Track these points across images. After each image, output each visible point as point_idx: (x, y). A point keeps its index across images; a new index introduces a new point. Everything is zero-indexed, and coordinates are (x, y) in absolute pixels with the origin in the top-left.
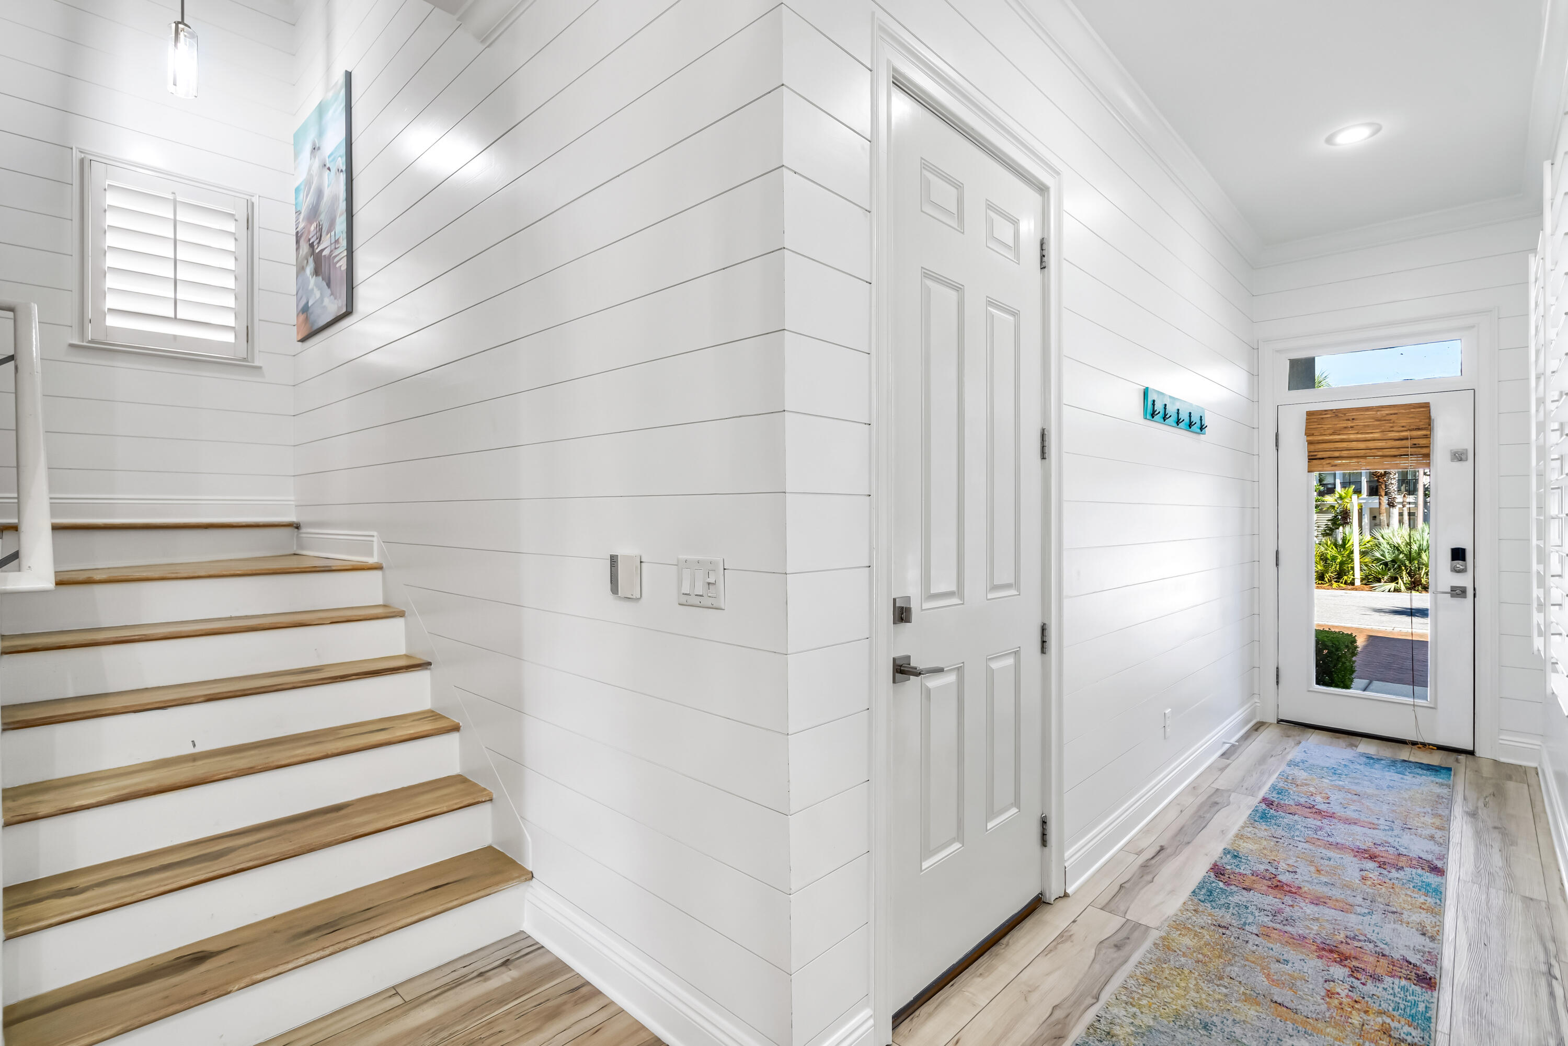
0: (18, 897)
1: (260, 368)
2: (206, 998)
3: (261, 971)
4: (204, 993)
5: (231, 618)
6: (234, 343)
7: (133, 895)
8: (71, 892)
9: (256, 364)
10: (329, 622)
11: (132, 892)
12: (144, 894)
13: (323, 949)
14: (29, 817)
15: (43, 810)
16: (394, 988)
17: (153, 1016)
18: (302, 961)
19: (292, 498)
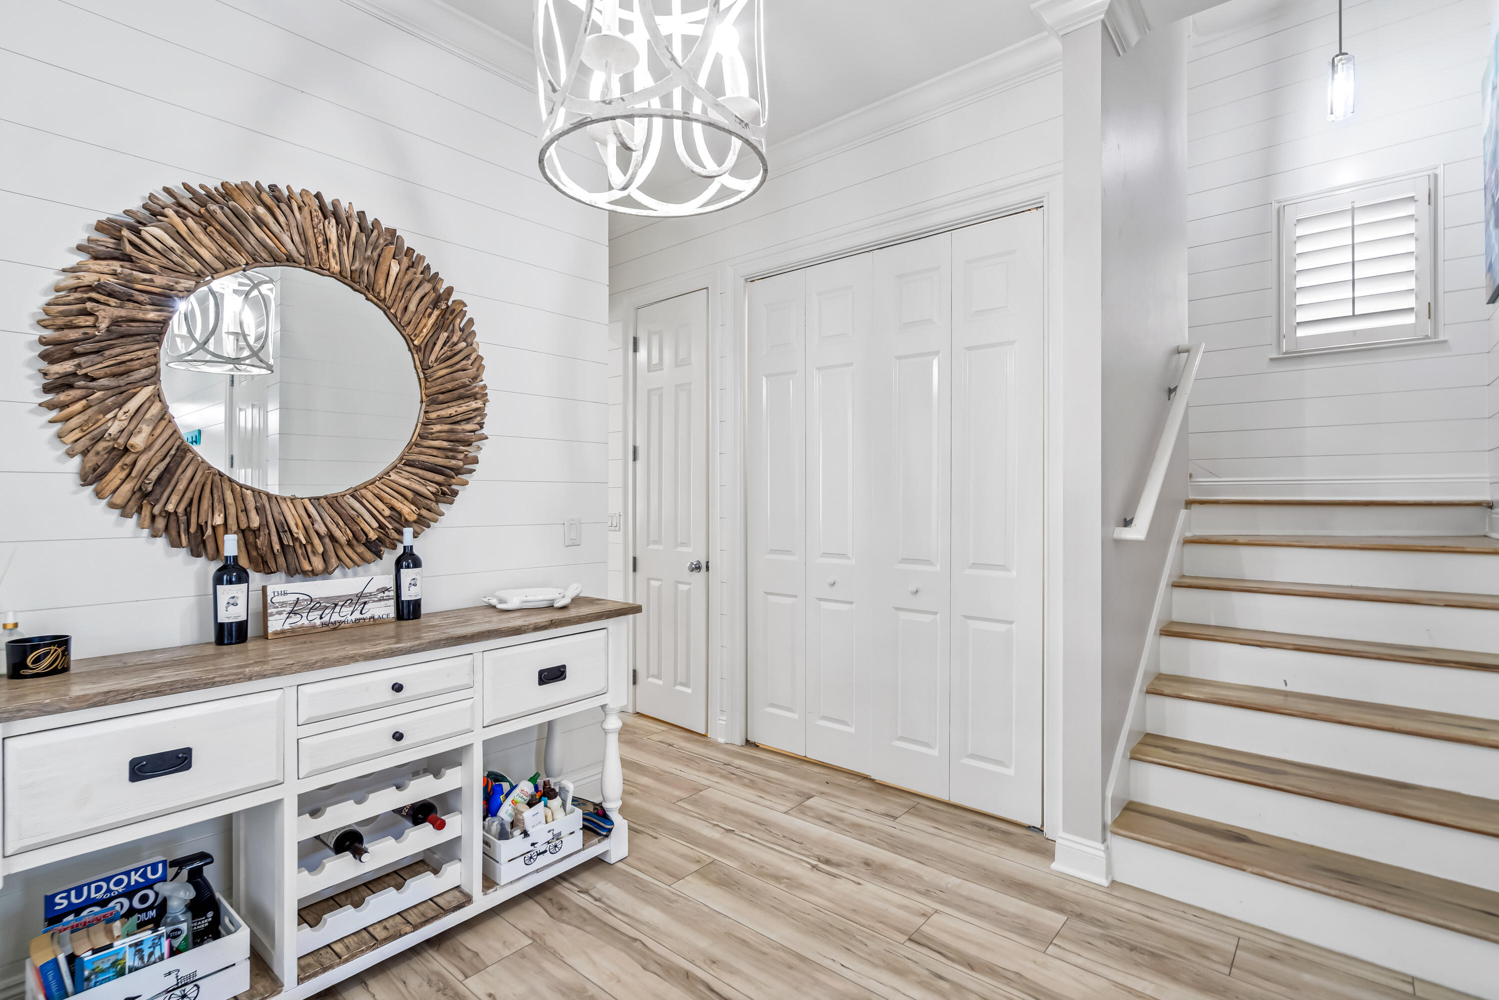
0: (1150, 740)
1: (1445, 342)
2: (1227, 862)
3: (1271, 871)
4: (1226, 858)
5: (1352, 587)
6: (1414, 324)
7: (1201, 767)
8: (1174, 750)
9: (1441, 338)
10: (1443, 604)
11: (1201, 766)
12: (1208, 770)
13: (1330, 887)
14: (1159, 692)
15: (1167, 691)
16: (1413, 978)
17: (1190, 851)
18: (1308, 885)
19: (1487, 475)
